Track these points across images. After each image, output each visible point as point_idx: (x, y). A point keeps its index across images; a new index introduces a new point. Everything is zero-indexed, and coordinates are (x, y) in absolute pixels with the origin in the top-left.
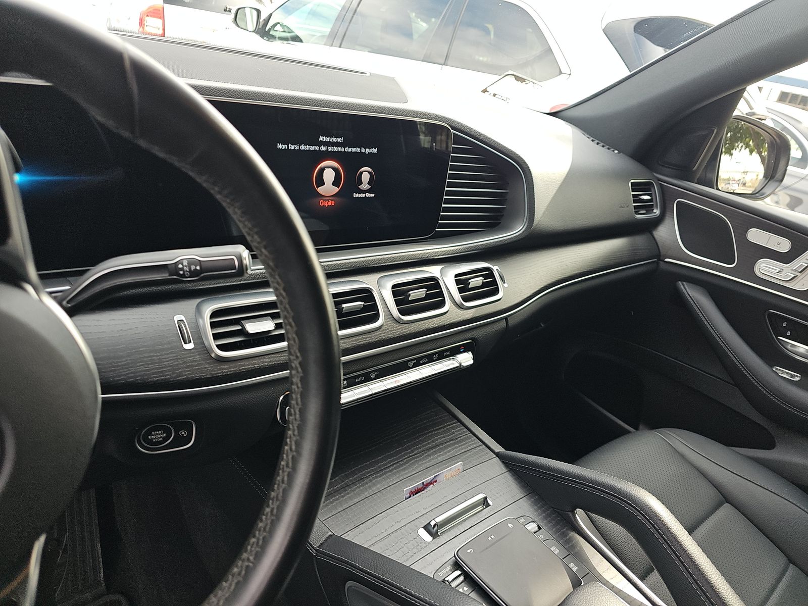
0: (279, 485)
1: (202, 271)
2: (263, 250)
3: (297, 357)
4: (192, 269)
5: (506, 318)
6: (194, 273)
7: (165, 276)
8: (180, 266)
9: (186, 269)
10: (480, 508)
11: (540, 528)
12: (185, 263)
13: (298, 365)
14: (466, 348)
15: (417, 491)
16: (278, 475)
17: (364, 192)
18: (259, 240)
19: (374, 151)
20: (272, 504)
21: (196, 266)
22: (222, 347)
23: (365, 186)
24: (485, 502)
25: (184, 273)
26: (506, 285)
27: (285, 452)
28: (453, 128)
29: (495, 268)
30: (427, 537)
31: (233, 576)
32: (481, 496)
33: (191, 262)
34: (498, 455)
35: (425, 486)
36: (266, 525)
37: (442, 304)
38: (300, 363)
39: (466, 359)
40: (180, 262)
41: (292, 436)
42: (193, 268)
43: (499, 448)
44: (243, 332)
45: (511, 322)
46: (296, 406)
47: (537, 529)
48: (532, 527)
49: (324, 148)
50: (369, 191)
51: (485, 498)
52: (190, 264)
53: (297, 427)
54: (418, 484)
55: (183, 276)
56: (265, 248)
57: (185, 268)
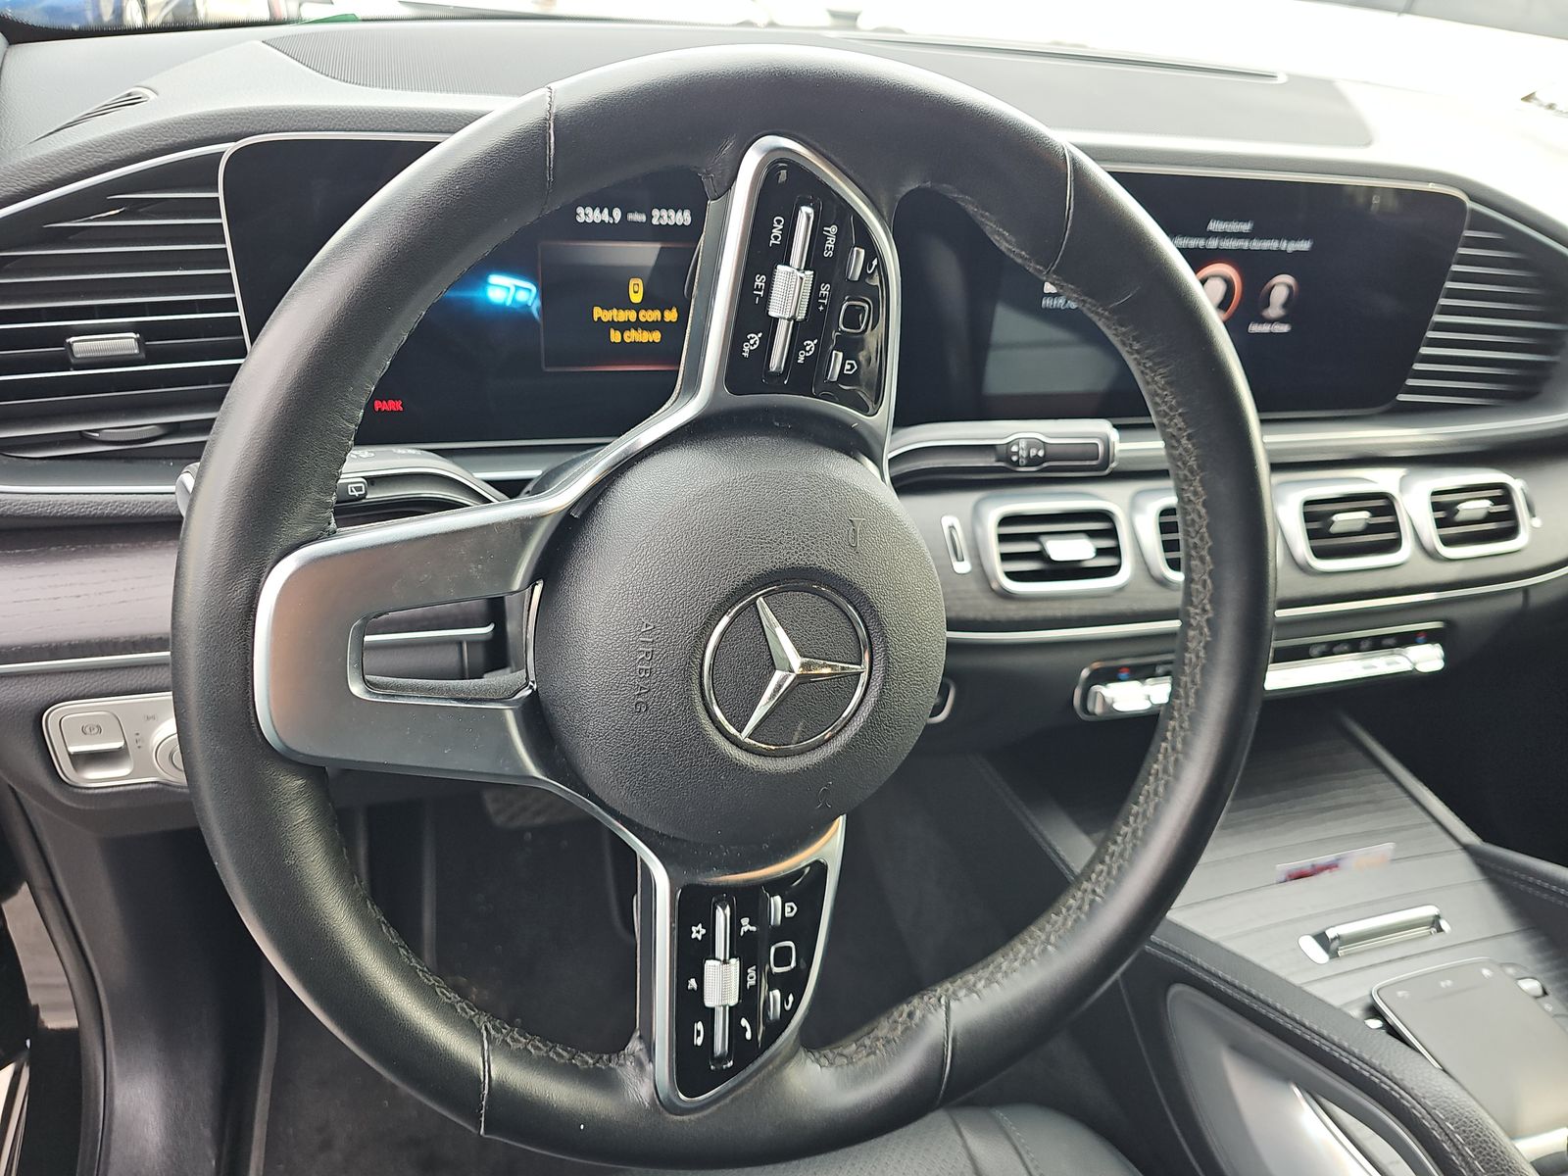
0: (1148, 797)
1: (1045, 459)
2: (1184, 441)
3: (1204, 611)
4: (1032, 455)
5: (1525, 590)
6: (1033, 461)
7: (989, 461)
8: (1014, 449)
9: (1023, 453)
10: (1423, 930)
11: (1545, 993)
12: (1023, 444)
13: (1204, 624)
14: (1430, 637)
15: (1301, 875)
16: (1147, 782)
17: (1272, 321)
18: (1182, 425)
19: (1304, 245)
20: (1135, 821)
21: (1039, 450)
22: (1014, 576)
23: (1275, 310)
24: (1435, 923)
25: (1018, 461)
26: (1537, 522)
27: (1162, 750)
28: (1472, 198)
29: (1517, 485)
30: (1319, 955)
31: (1069, 909)
32: (1430, 911)
33: (1032, 443)
34: (1466, 848)
35: (1315, 871)
36: (1125, 849)
37: (1394, 545)
38: (1208, 620)
39: (1428, 658)
40: (1016, 442)
41: (1178, 729)
42: (1033, 452)
43: (1469, 837)
44: (1041, 556)
45: (1536, 599)
46: (1189, 685)
47: (1540, 992)
48: (1532, 986)
49: (1213, 243)
50: (1281, 320)
51: (1438, 917)
52: (1029, 447)
53: (1188, 716)
54: (1303, 863)
55: (1017, 463)
56: (1189, 437)
57: (1021, 452)
